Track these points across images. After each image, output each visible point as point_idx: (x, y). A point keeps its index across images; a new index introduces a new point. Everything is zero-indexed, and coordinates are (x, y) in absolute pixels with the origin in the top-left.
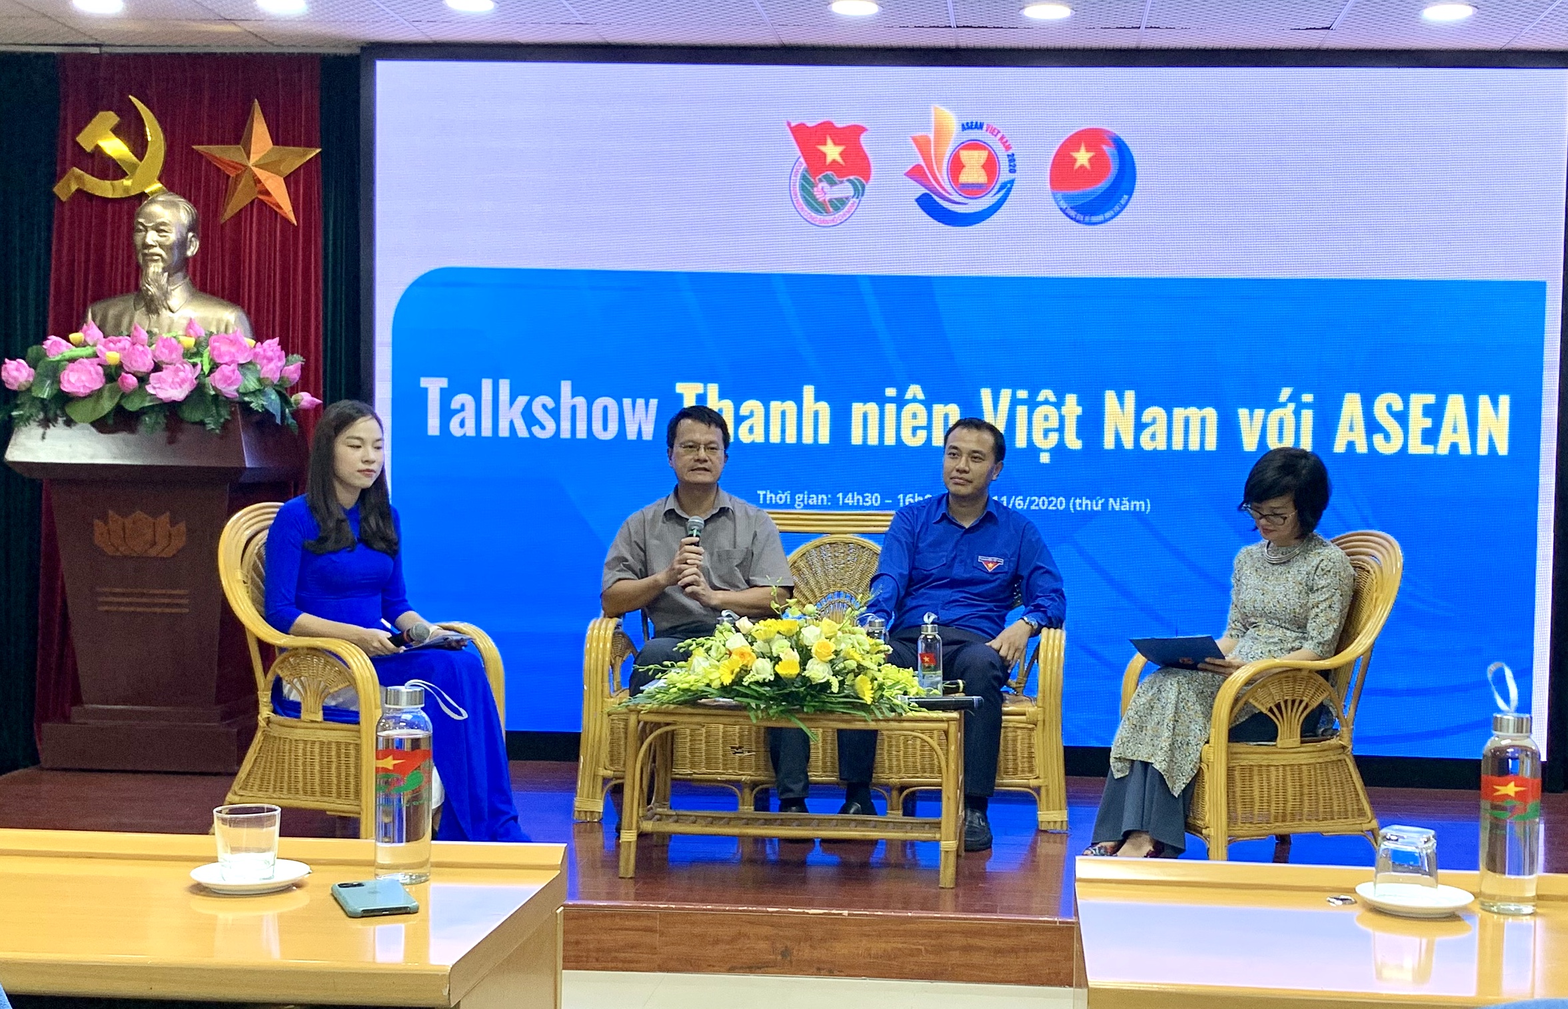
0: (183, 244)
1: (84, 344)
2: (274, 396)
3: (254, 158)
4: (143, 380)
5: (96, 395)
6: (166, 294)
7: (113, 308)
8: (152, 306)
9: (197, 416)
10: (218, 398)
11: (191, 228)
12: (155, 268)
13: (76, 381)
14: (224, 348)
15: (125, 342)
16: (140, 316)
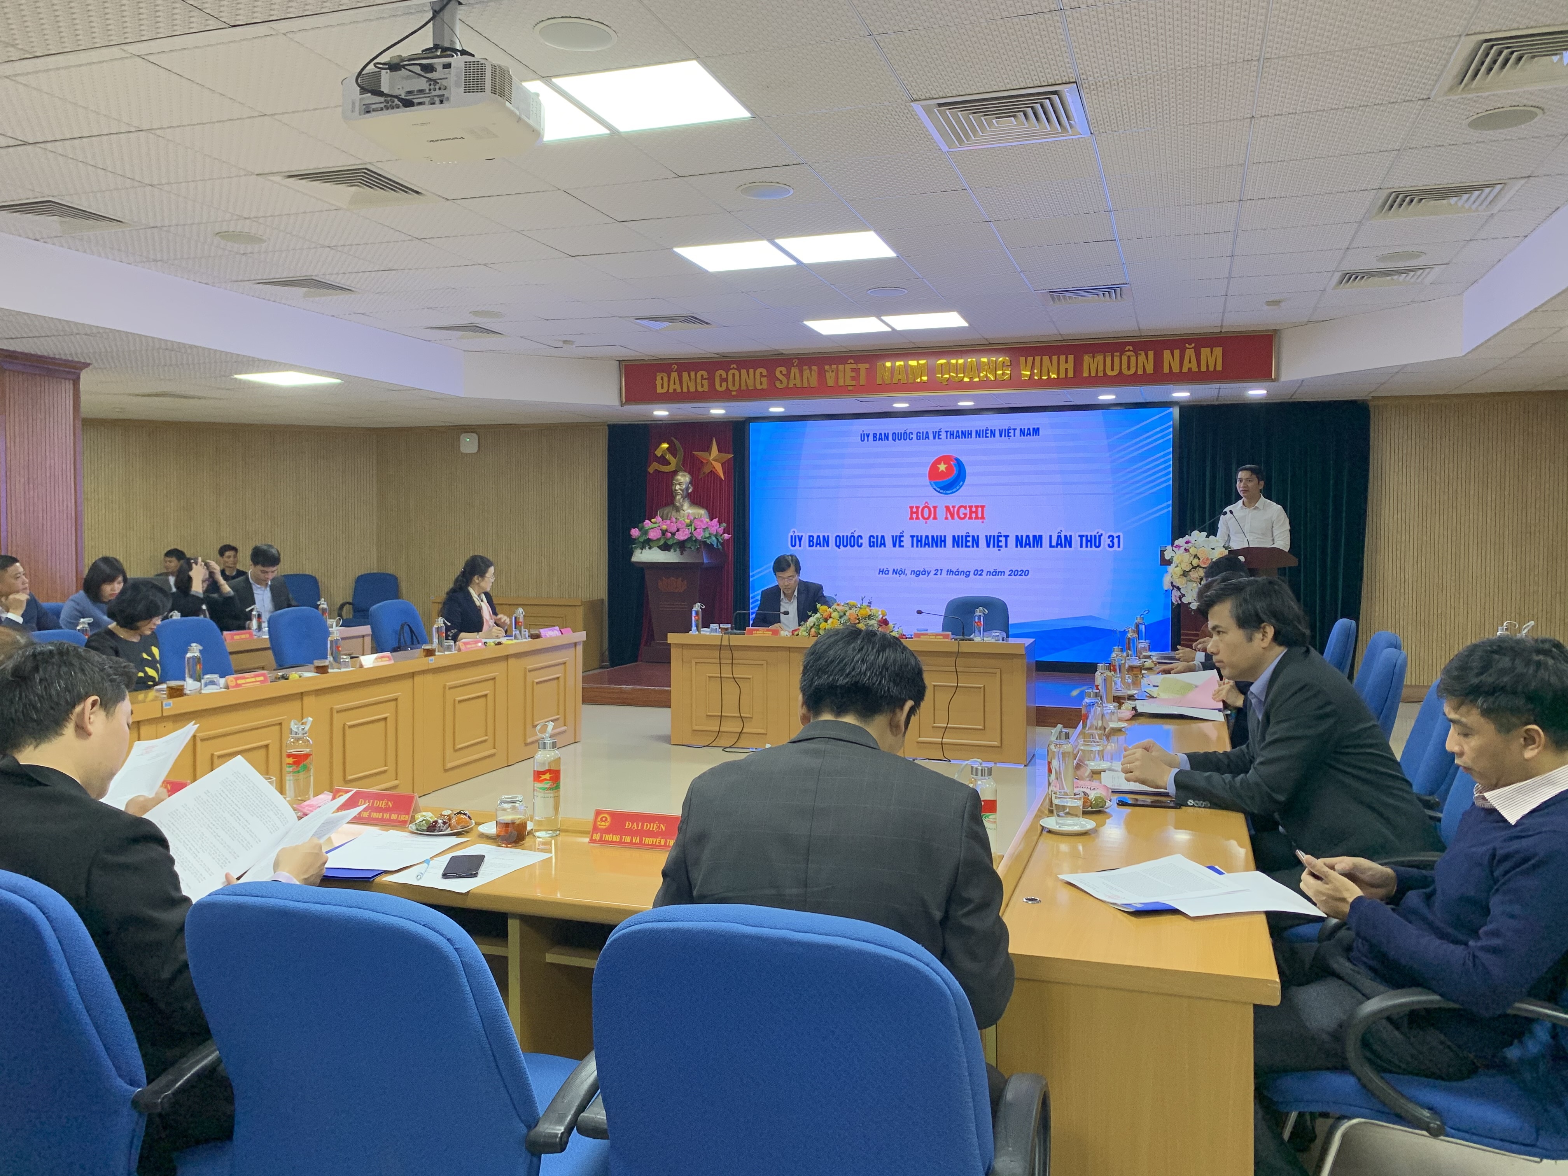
0: (687, 488)
1: (655, 523)
2: (714, 538)
3: (711, 458)
4: (673, 534)
5: (659, 540)
6: (682, 506)
7: (666, 510)
8: (678, 510)
9: (689, 545)
10: (696, 540)
11: (691, 483)
12: (678, 497)
13: (652, 535)
14: (699, 523)
15: (668, 522)
16: (674, 513)
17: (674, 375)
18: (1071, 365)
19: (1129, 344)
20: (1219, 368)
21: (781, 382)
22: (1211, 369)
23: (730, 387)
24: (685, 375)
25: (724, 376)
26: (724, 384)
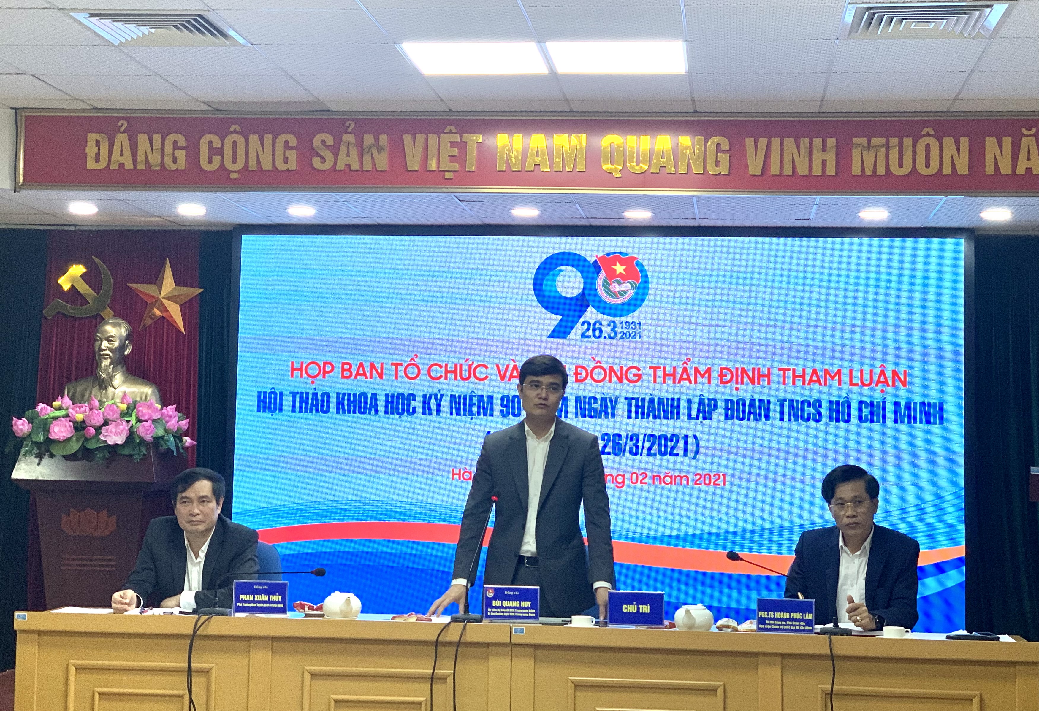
0: (122, 348)
1: (61, 408)
3: (163, 293)
4: (97, 430)
7: (80, 386)
8: (103, 385)
9: (127, 451)
11: (128, 338)
12: (105, 363)
14: (143, 411)
16: (95, 391)
17: (122, 139)
18: (831, 156)
19: (927, 124)
21: (323, 160)
23: (229, 165)
24: (142, 139)
25: (217, 143)
26: (217, 160)
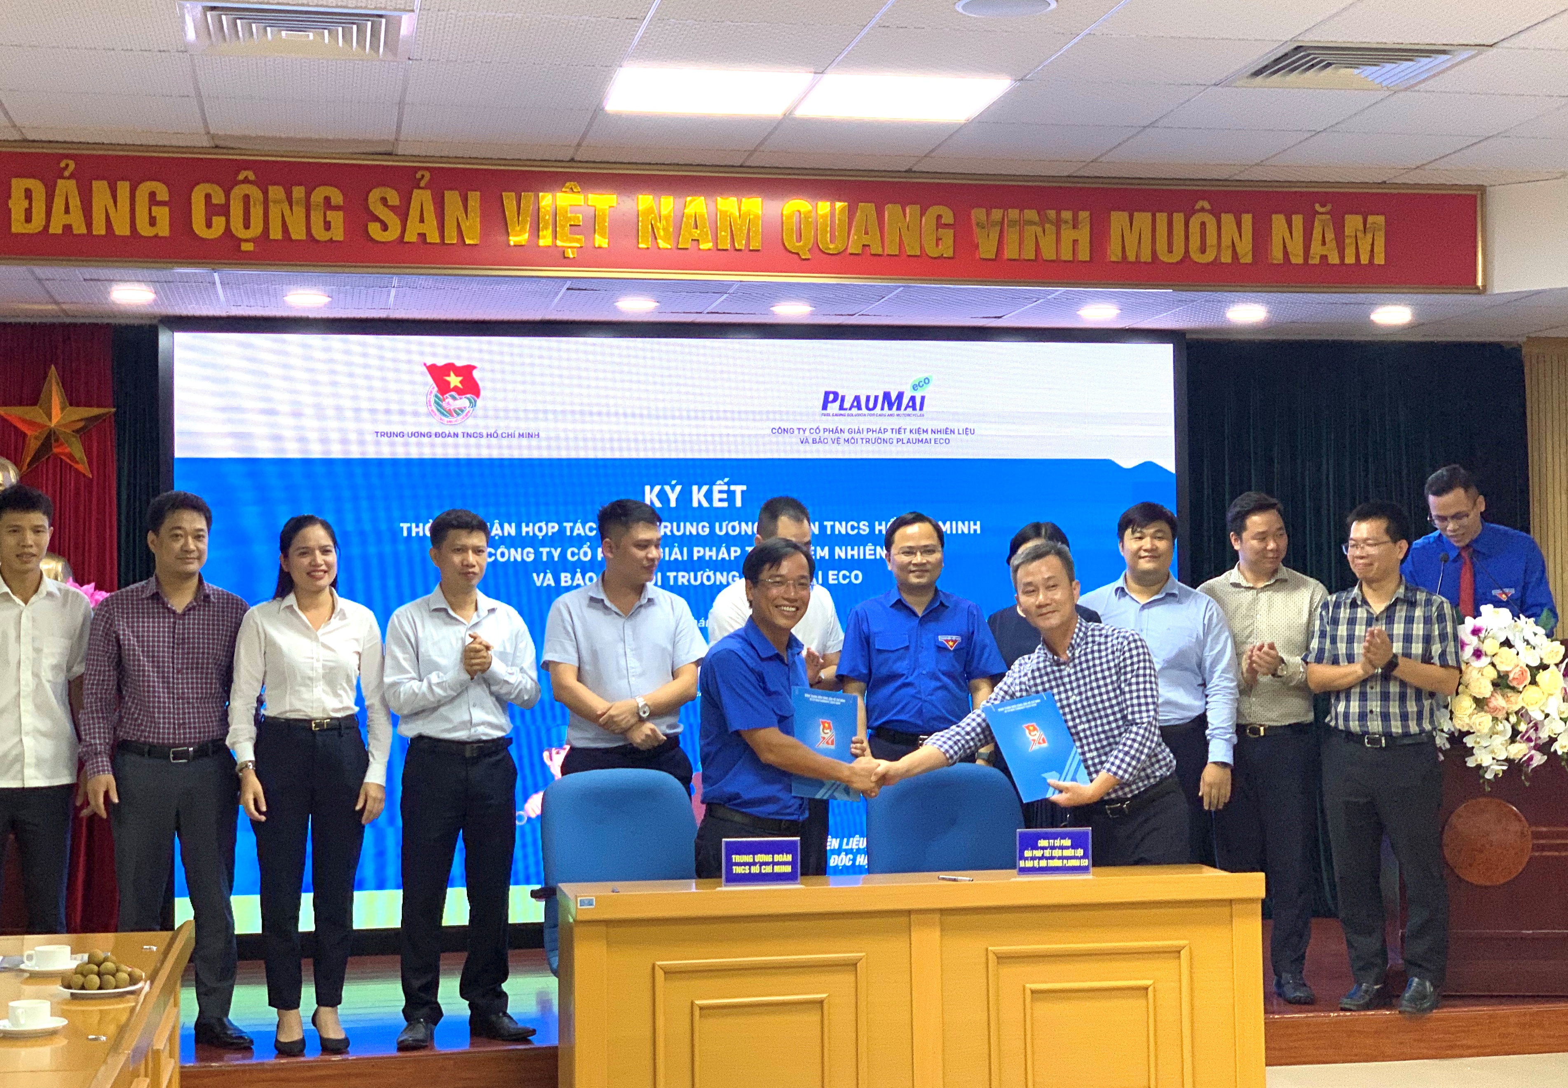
17: (67, 187)
18: (1084, 235)
19: (1202, 195)
20: (1380, 259)
21: (385, 228)
22: (1364, 259)
23: (239, 231)
24: (100, 188)
25: (218, 198)
26: (219, 222)
